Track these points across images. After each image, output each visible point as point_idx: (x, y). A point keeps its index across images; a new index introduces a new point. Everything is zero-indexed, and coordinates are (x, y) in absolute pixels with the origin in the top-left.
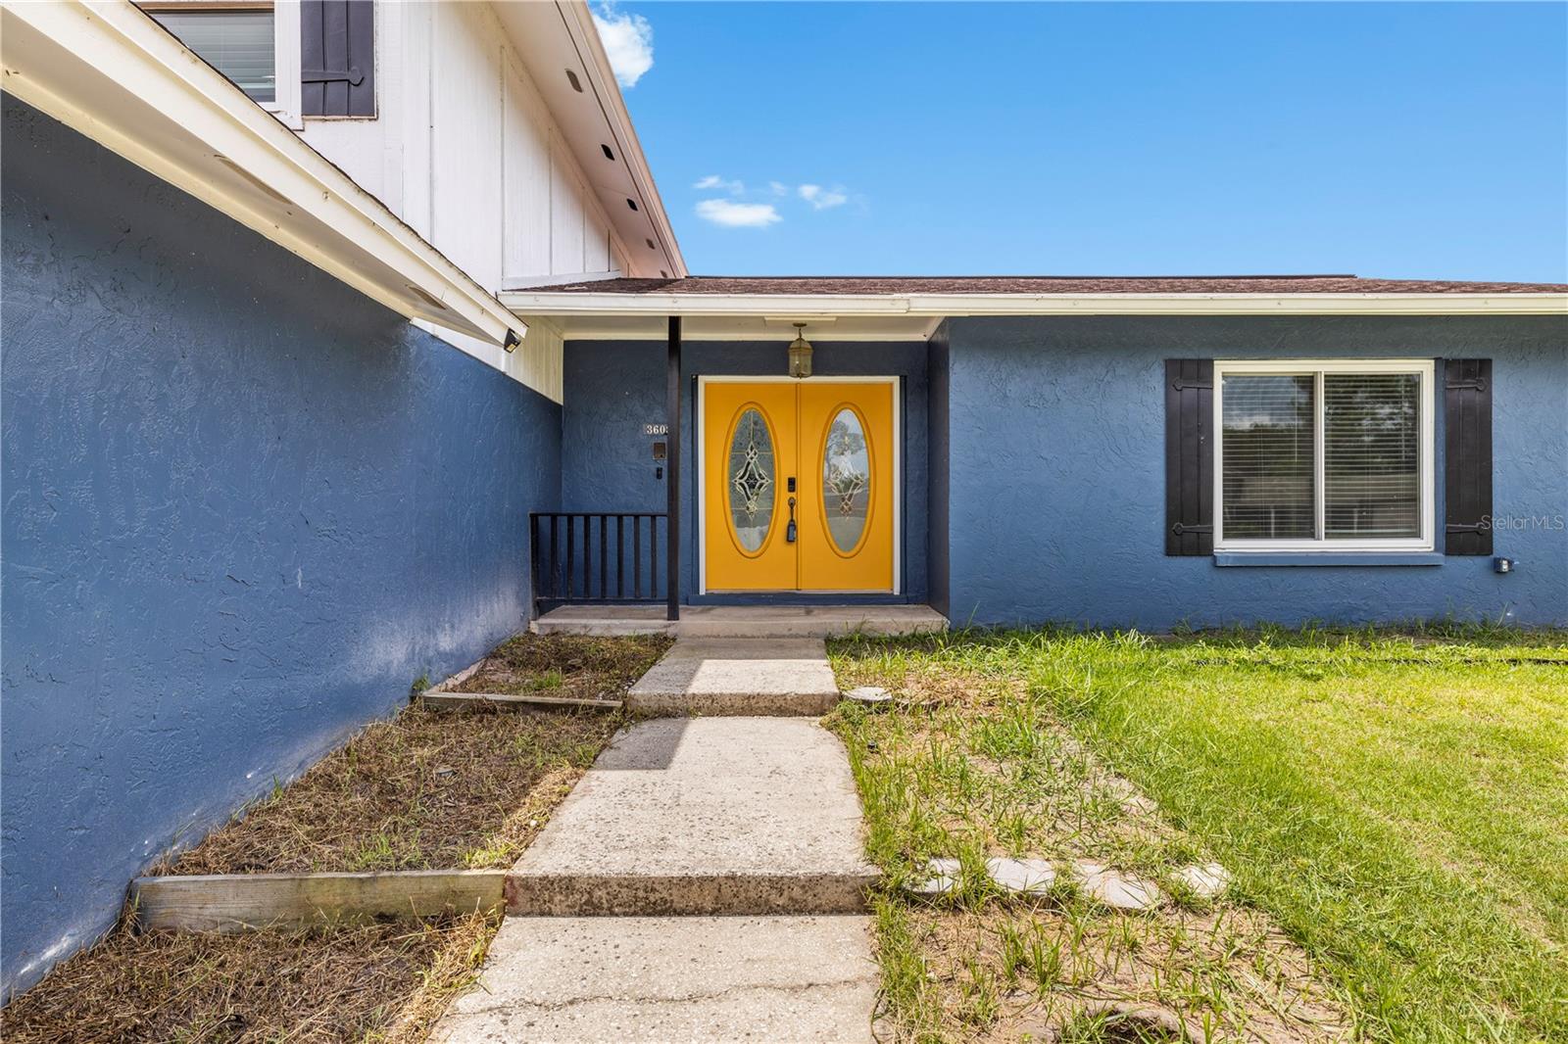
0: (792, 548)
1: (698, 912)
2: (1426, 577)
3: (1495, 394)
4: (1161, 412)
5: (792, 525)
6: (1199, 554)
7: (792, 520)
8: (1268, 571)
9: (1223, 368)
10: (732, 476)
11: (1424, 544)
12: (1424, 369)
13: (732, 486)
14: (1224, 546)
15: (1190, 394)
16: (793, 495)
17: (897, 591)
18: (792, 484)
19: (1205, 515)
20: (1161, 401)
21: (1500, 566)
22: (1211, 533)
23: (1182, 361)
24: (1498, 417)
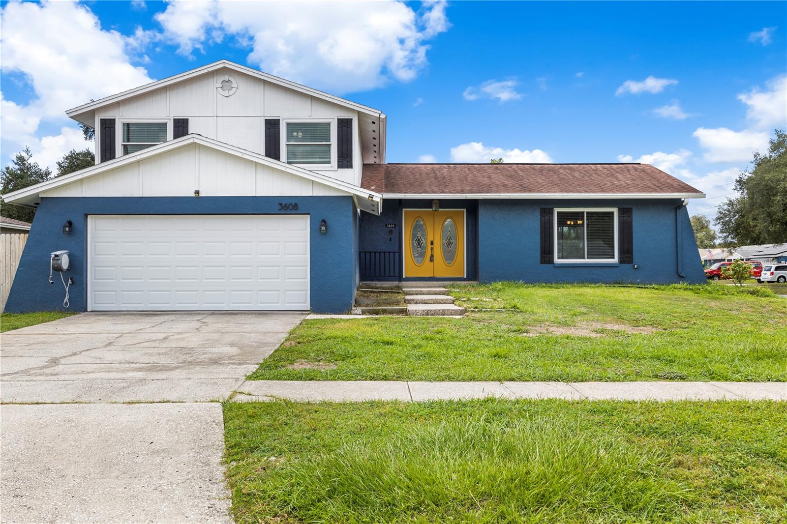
0: (432, 263)
1: (431, 304)
2: (615, 270)
3: (633, 218)
4: (539, 223)
5: (432, 256)
6: (550, 263)
7: (432, 254)
8: (569, 268)
9: (556, 210)
10: (413, 240)
11: (616, 260)
12: (615, 210)
13: (413, 243)
14: (557, 261)
15: (547, 218)
16: (432, 246)
17: (465, 277)
18: (432, 243)
19: (551, 252)
20: (539, 220)
21: (634, 266)
22: (553, 257)
23: (545, 208)
24: (634, 224)
